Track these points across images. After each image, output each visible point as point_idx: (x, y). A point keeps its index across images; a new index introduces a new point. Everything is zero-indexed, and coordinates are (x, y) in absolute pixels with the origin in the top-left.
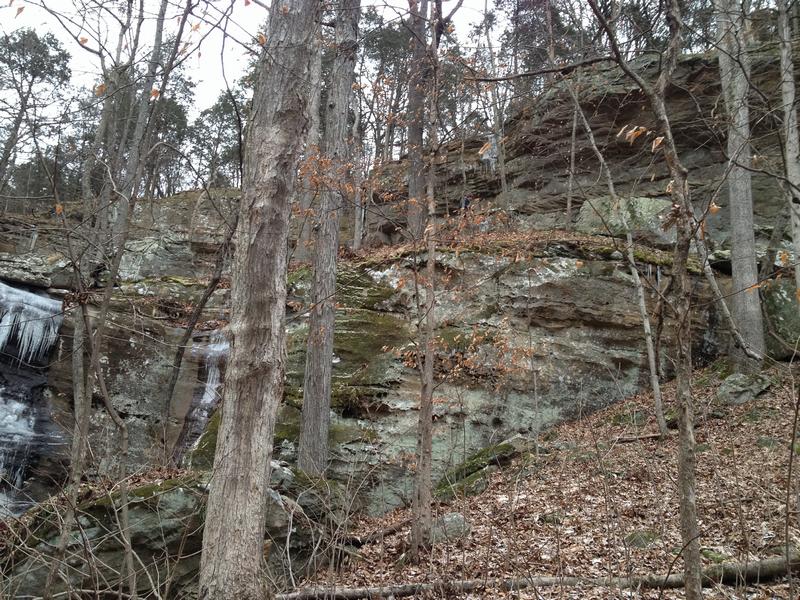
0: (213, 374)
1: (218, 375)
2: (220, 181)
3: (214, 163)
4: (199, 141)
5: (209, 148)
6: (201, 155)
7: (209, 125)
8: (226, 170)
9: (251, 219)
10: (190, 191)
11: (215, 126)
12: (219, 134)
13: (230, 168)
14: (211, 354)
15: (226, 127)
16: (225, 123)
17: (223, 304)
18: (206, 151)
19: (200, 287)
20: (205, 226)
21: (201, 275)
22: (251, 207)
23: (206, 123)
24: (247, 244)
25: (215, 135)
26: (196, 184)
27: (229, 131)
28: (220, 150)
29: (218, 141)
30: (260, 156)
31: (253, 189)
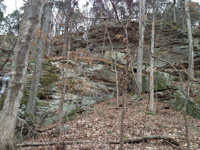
0: (4, 85)
1: (5, 85)
2: (12, 34)
3: (10, 28)
4: (6, 22)
5: (9, 24)
6: (7, 26)
7: (10, 18)
8: (13, 31)
9: (20, 44)
10: (3, 35)
11: (11, 19)
12: (12, 21)
13: (15, 30)
14: (4, 80)
15: (15, 19)
16: (14, 18)
17: (9, 66)
18: (8, 25)
19: (2, 61)
20: (6, 45)
21: (3, 58)
22: (20, 41)
23: (9, 17)
24: (18, 51)
25: (11, 21)
26: (4, 33)
27: (15, 21)
28: (12, 25)
29: (12, 23)
30: (24, 28)
31: (21, 37)
